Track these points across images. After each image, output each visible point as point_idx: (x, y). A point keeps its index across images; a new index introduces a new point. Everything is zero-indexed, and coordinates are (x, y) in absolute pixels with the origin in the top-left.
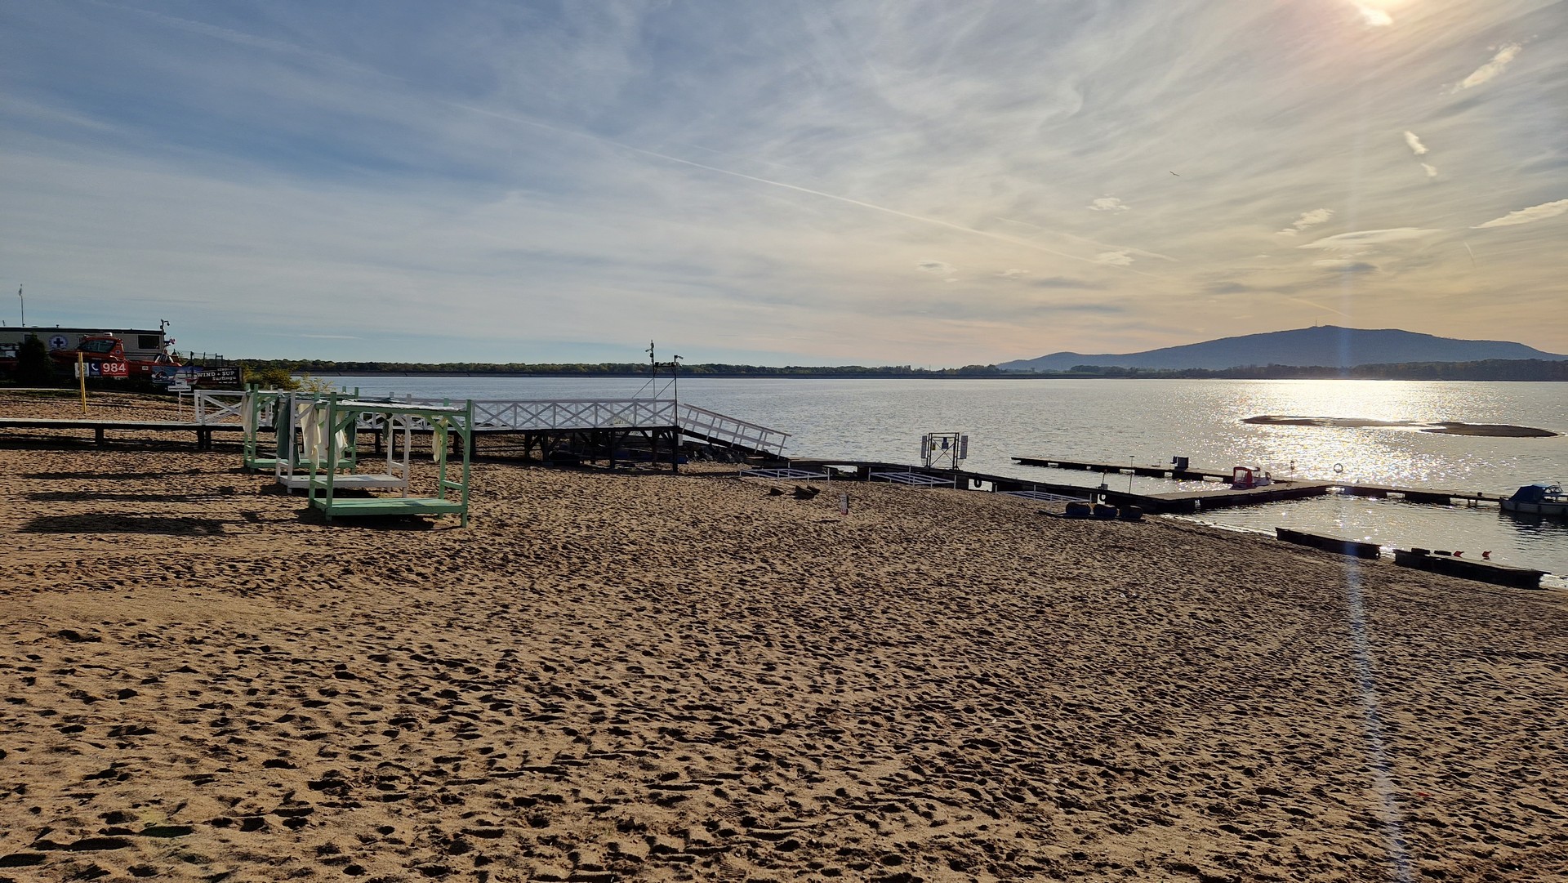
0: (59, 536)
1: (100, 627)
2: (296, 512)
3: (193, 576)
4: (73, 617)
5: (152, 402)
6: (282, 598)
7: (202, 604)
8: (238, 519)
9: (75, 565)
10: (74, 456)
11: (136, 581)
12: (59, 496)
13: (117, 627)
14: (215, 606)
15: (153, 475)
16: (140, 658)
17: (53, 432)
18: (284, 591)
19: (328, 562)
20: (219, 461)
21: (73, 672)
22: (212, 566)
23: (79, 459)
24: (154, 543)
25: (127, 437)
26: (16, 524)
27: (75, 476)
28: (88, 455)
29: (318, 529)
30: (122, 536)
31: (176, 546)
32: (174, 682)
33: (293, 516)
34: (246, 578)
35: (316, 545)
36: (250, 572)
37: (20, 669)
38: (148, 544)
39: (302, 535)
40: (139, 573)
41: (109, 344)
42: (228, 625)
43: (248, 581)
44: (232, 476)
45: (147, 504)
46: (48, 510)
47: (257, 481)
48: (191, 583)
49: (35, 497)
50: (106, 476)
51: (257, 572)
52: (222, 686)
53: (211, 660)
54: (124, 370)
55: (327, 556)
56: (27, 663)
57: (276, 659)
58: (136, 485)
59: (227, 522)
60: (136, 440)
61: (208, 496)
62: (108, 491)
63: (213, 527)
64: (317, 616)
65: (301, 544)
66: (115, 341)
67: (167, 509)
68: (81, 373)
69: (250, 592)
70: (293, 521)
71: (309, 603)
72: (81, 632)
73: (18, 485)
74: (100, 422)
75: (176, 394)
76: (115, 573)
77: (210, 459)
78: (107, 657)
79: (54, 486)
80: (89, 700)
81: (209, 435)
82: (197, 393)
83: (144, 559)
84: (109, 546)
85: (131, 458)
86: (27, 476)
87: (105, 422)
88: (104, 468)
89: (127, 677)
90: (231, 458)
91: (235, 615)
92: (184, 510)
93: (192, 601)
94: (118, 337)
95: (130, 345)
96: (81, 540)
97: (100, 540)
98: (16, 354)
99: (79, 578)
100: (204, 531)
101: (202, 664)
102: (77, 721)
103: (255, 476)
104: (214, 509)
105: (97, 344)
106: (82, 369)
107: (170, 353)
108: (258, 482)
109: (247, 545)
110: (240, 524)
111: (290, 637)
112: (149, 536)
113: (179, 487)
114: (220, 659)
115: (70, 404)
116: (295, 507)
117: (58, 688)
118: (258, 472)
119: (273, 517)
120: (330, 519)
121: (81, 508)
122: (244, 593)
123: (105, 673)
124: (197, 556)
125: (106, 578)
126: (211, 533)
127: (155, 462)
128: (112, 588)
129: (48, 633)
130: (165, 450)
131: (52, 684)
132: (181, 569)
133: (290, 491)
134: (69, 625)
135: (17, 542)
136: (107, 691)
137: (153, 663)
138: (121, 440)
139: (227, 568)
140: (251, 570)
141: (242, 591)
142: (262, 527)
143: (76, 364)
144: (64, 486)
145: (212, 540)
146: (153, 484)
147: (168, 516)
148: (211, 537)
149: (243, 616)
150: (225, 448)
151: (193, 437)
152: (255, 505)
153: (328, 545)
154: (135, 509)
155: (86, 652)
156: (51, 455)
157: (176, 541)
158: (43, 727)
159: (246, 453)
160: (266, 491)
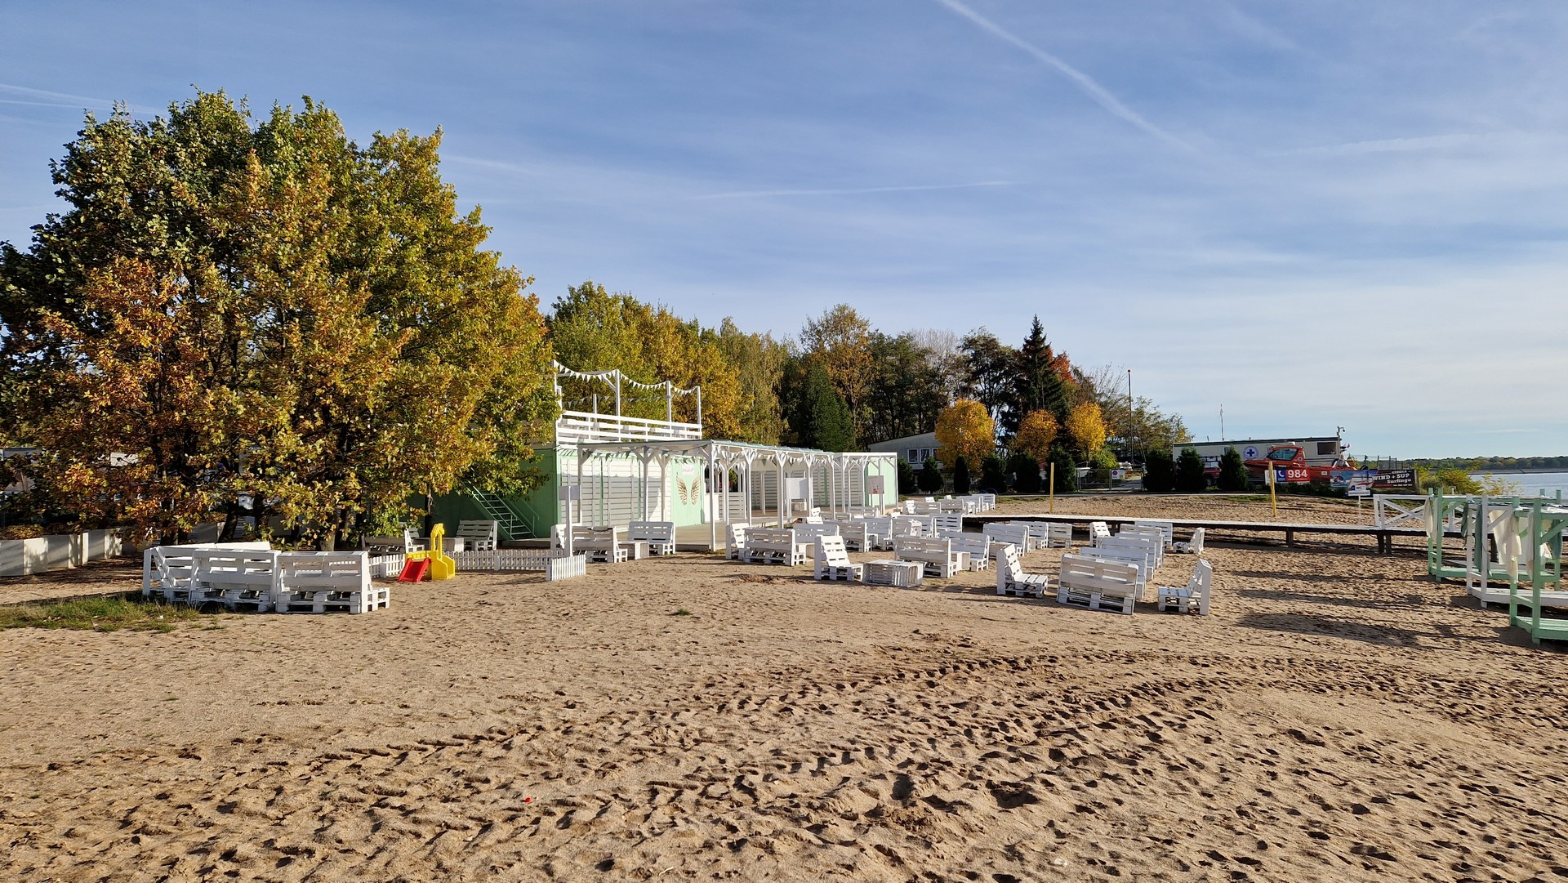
0: (1269, 632)
1: (1322, 731)
2: (1495, 629)
3: (1397, 689)
4: (1297, 717)
5: (1331, 506)
6: (1498, 730)
7: (1413, 724)
8: (1431, 632)
9: (1287, 663)
10: (1269, 555)
11: (1343, 687)
12: (1263, 594)
13: (1336, 734)
14: (1428, 729)
15: (1339, 578)
16: (1364, 772)
17: (1251, 534)
18: (1499, 723)
19: (1545, 694)
20: (1402, 567)
21: (1307, 773)
22: (1414, 682)
23: (1274, 559)
24: (1352, 650)
25: (1312, 539)
26: (1234, 618)
27: (1273, 575)
28: (1282, 556)
29: (1524, 652)
30: (1323, 639)
31: (1374, 655)
32: (1403, 806)
33: (1492, 634)
34: (1452, 700)
35: (1525, 671)
36: (1456, 694)
37: (1263, 761)
38: (1347, 649)
39: (1506, 657)
40: (1344, 680)
41: (1292, 452)
42: (1445, 753)
43: (1455, 704)
44: (1417, 584)
45: (1339, 607)
46: (1259, 606)
47: (1445, 591)
48: (1396, 697)
49: (1244, 593)
50: (1298, 576)
51: (1464, 695)
52: (1454, 824)
53: (1435, 790)
54: (1306, 475)
55: (1542, 686)
56: (1266, 756)
57: (1507, 805)
58: (1327, 587)
59: (1421, 634)
60: (1320, 542)
61: (1398, 602)
62: (1303, 592)
63: (1407, 638)
64: (1544, 759)
65: (1507, 669)
66: (1298, 449)
67: (1359, 615)
68: (1271, 480)
69: (1460, 718)
70: (1494, 640)
71: (1530, 741)
72: (1307, 734)
73: (1230, 582)
74: (1289, 525)
75: (1357, 498)
76: (1324, 677)
77: (1392, 564)
78: (1334, 765)
79: (1258, 584)
80: (1327, 808)
81: (1389, 540)
82: (1376, 497)
83: (1346, 665)
84: (1315, 648)
85: (1319, 560)
86: (1235, 573)
87: (1294, 525)
88: (1296, 569)
89: (1356, 790)
90: (1413, 564)
91: (1451, 742)
92: (1376, 616)
93: (1402, 718)
94: (1300, 445)
95: (1310, 452)
96: (1288, 638)
97: (1304, 640)
98: (1220, 464)
99: (1294, 677)
100: (1399, 642)
101: (1427, 792)
102: (1319, 827)
103: (1442, 585)
104: (1406, 618)
105: (1284, 453)
106: (1270, 477)
107: (1345, 458)
108: (1448, 593)
109: (1448, 663)
110: (1436, 637)
111: (1520, 780)
112: (1346, 641)
113: (1367, 592)
114: (1446, 791)
115: (1262, 508)
116: (1493, 624)
117: (1297, 788)
118: (1444, 580)
119: (1470, 634)
120: (1538, 642)
121: (1282, 607)
122: (1455, 718)
123: (1336, 781)
124: (1397, 668)
125: (1317, 680)
126: (1407, 644)
127: (1341, 564)
128: (1324, 691)
129: (1279, 729)
130: (1348, 553)
131: (1291, 783)
132: (1384, 680)
133: (1484, 605)
134: (1296, 725)
135: (1237, 635)
136: (1340, 801)
137: (1379, 781)
138: (1307, 542)
139: (1430, 686)
140: (1456, 691)
141: (1452, 715)
142: (1458, 643)
143: (1266, 472)
144: (1268, 585)
145: (1407, 652)
146: (1342, 588)
147: (1361, 622)
148: (1406, 649)
149: (1460, 746)
150: (1406, 553)
151: (1372, 541)
152: (1450, 618)
153: (1540, 673)
154: (1328, 613)
155: (1314, 755)
156: (1252, 554)
157: (1372, 648)
158: (1291, 826)
159: (1430, 560)
160: (1457, 603)
